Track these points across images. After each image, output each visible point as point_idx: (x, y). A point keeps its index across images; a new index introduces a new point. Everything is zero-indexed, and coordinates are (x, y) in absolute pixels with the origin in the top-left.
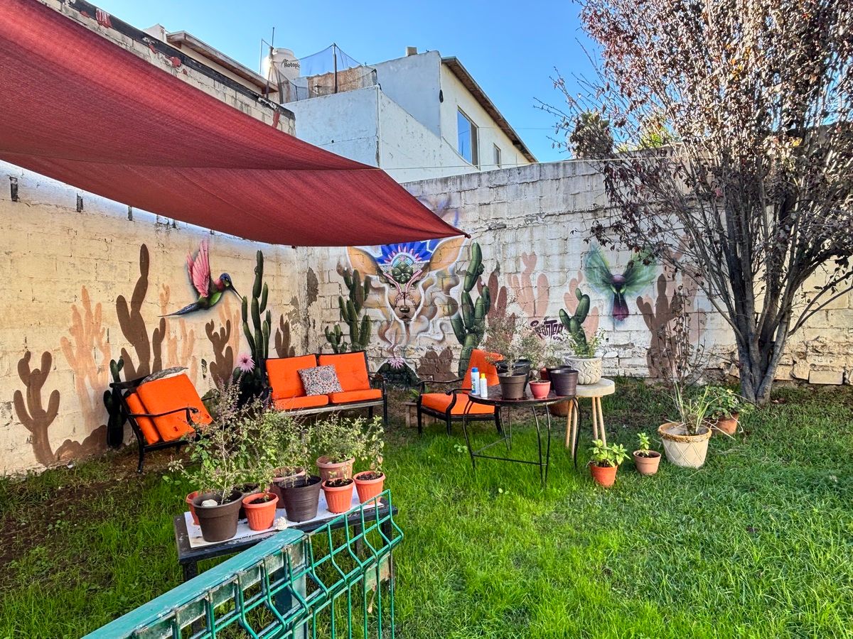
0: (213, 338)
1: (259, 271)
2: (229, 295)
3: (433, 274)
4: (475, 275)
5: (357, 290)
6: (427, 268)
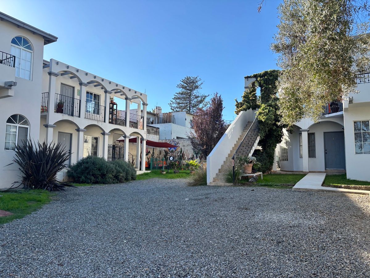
0: (148, 159)
3: (176, 151)
4: (181, 152)
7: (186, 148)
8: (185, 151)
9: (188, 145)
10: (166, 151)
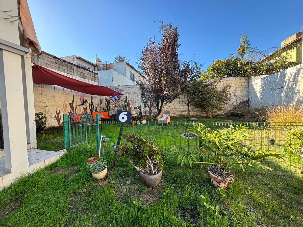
0: (84, 109)
1: (92, 99)
2: (87, 103)
3: (120, 100)
4: (126, 101)
5: (108, 102)
6: (119, 99)
7: (132, 96)
8: (131, 99)
9: (133, 93)
10: (107, 101)
